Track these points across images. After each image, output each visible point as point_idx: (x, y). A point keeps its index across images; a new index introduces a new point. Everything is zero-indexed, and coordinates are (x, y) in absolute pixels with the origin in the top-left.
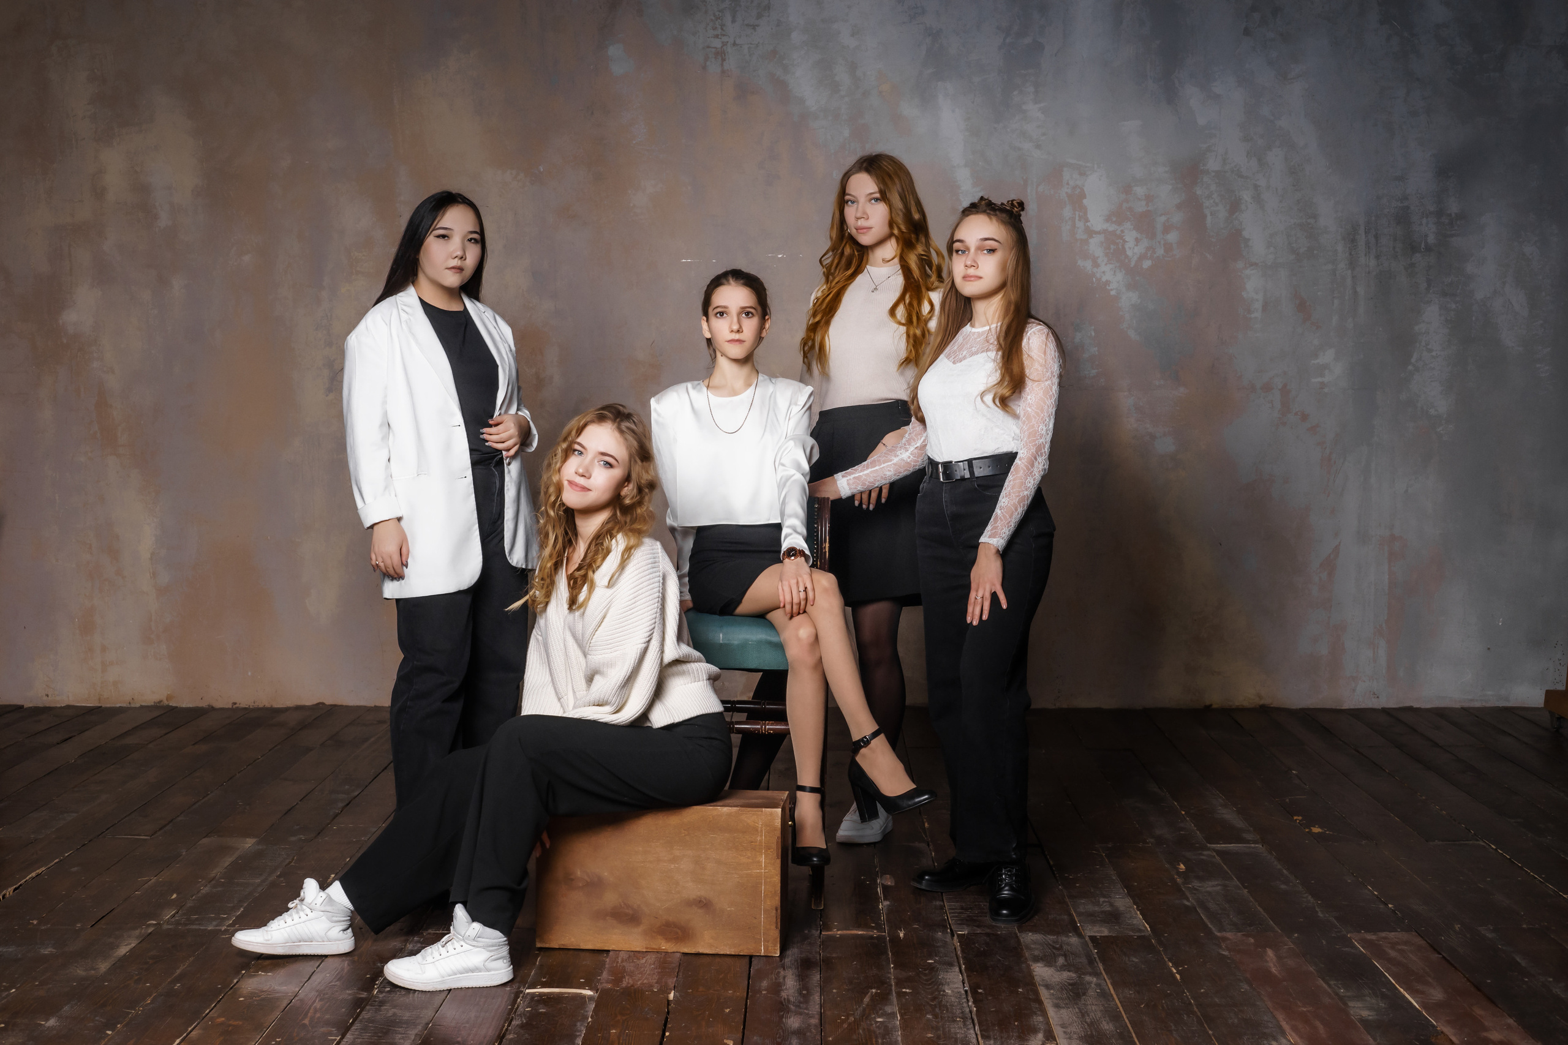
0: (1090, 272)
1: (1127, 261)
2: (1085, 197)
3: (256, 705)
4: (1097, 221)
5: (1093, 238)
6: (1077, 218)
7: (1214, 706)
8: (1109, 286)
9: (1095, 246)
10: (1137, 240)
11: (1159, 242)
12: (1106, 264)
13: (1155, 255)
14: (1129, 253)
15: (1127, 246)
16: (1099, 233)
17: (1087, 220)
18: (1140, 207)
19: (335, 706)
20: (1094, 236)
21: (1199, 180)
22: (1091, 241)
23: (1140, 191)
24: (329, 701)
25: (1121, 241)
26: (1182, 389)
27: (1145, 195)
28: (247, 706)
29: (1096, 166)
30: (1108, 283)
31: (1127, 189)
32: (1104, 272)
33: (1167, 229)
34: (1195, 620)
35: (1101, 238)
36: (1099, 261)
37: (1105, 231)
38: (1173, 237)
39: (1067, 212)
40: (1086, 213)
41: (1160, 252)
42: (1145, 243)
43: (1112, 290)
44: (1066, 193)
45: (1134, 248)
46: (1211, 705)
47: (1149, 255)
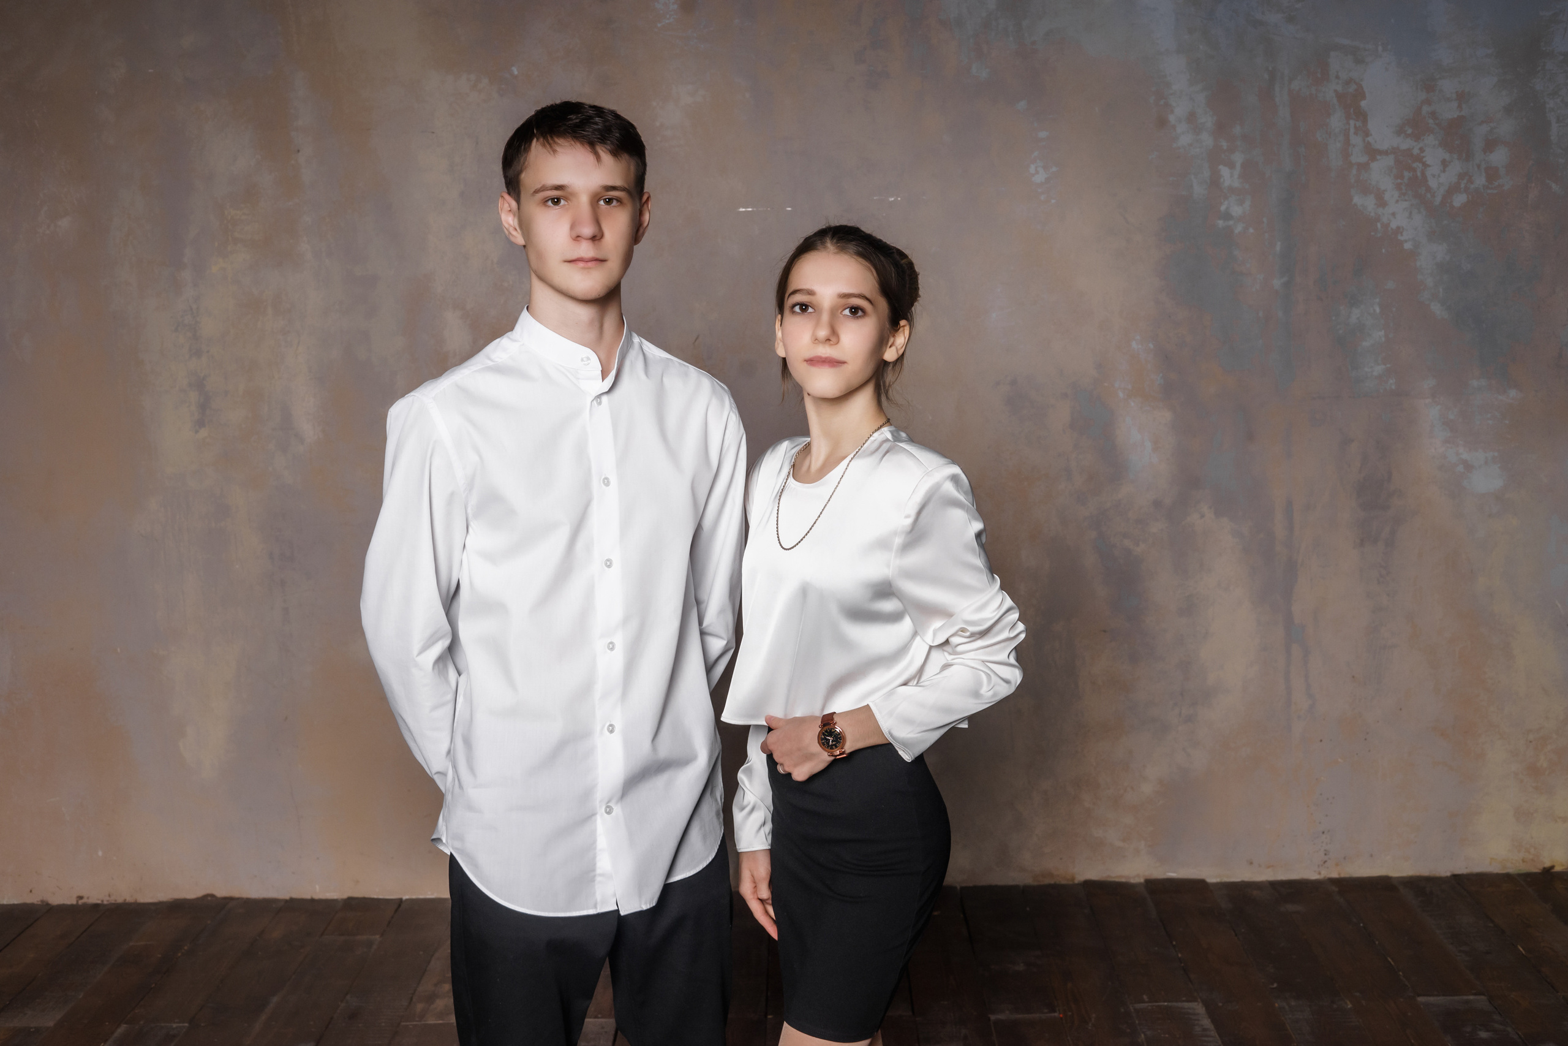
0: (1372, 214)
1: (1429, 195)
2: (1364, 97)
3: (112, 900)
4: (1382, 134)
5: (1377, 160)
6: (1352, 130)
7: (1558, 869)
8: (1402, 235)
9: (1380, 174)
10: (1445, 164)
11: (1479, 166)
12: (1397, 201)
13: (1472, 186)
14: (1433, 183)
15: (1429, 172)
16: (1386, 153)
17: (1367, 134)
18: (1449, 111)
19: (231, 899)
20: (1378, 157)
21: (1540, 68)
22: (1374, 166)
23: (1448, 86)
24: (221, 892)
25: (1420, 165)
26: (1513, 393)
27: (1457, 92)
28: (99, 902)
29: (1380, 48)
30: (1399, 230)
31: (1429, 85)
32: (1394, 214)
33: (1490, 145)
34: (1531, 742)
35: (1389, 161)
36: (1387, 196)
37: (1394, 151)
38: (1499, 157)
39: (1336, 121)
40: (1365, 120)
41: (1480, 181)
42: (1456, 167)
43: (1406, 241)
44: (1335, 91)
45: (1439, 176)
46: (1553, 867)
47: (1463, 186)
